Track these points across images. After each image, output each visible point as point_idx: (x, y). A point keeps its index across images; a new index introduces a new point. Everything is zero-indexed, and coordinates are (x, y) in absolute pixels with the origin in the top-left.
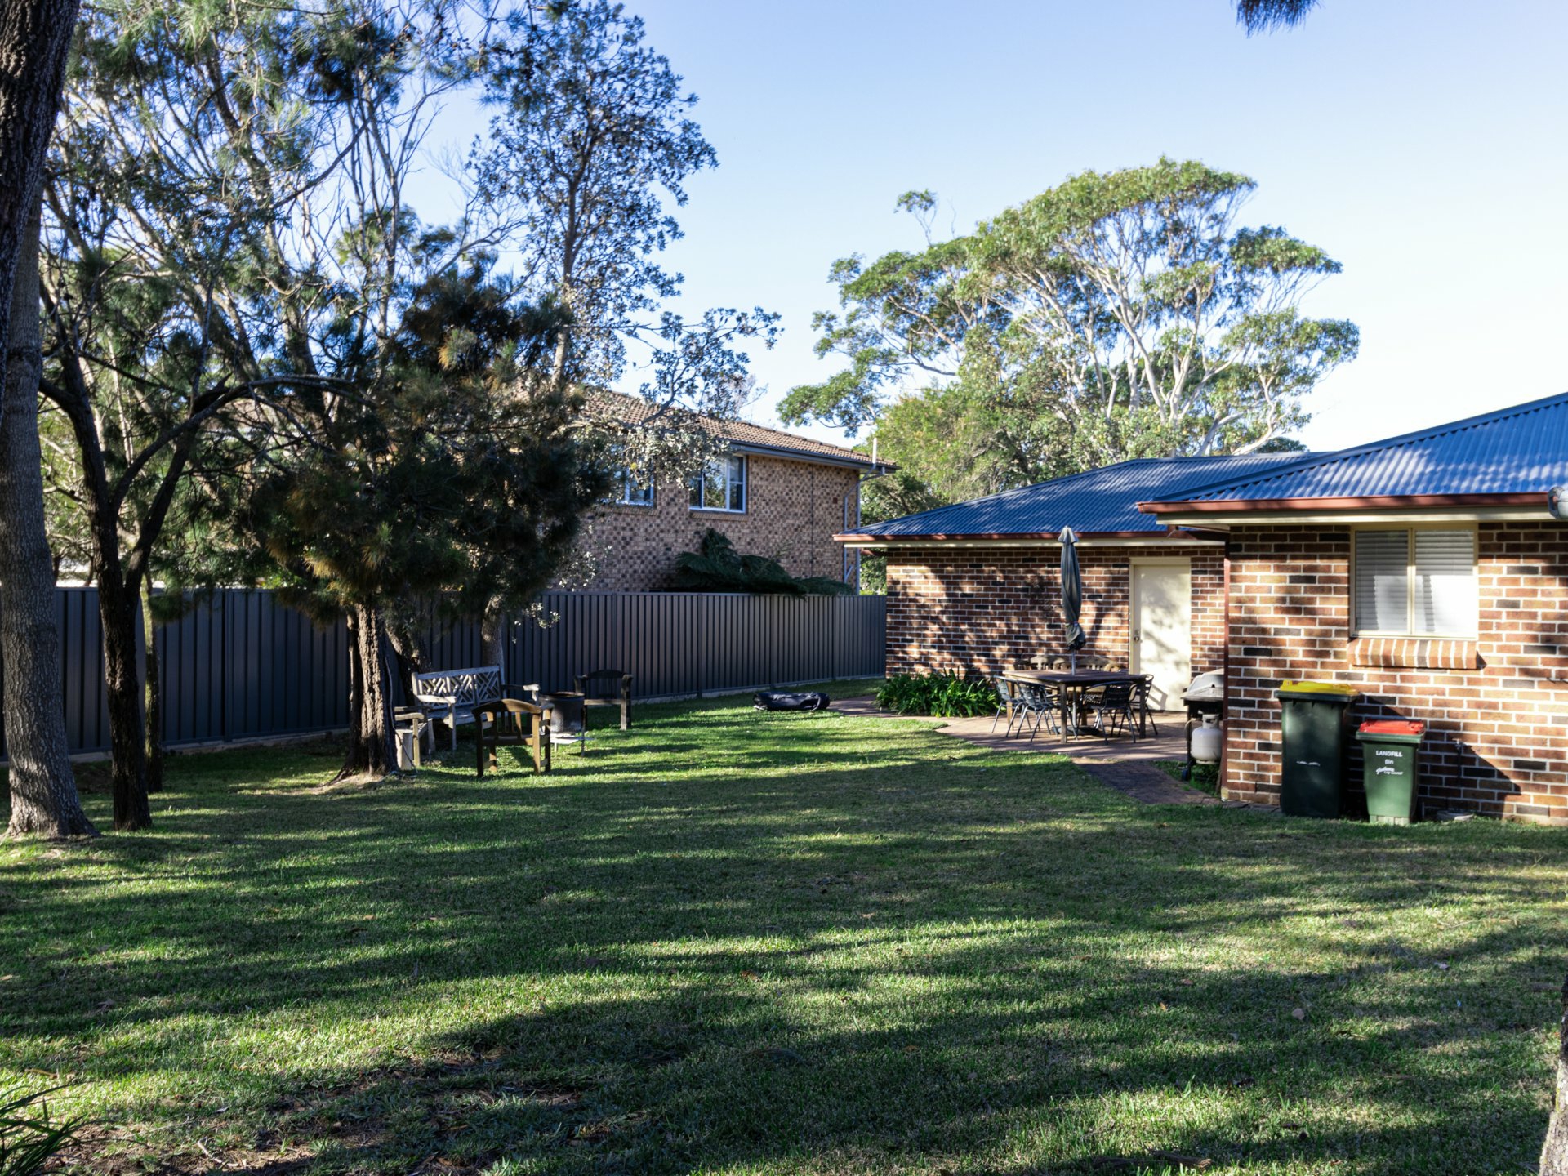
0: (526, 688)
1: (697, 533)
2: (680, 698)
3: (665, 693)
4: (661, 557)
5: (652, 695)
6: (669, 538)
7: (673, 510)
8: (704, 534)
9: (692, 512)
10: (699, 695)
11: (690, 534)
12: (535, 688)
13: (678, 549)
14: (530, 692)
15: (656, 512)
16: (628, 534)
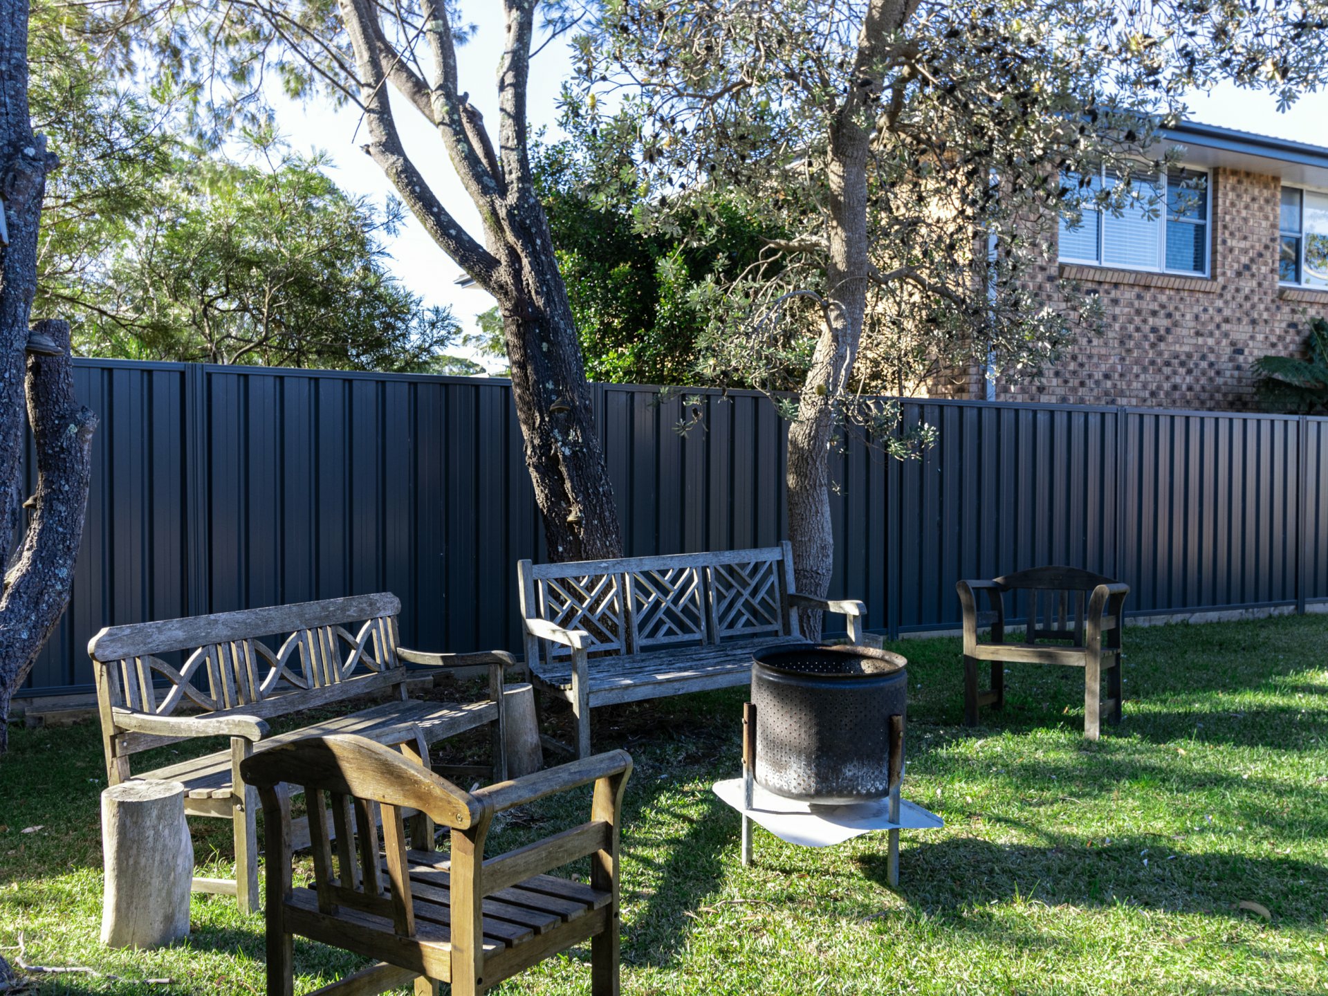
0: (834, 607)
1: (1293, 325)
2: (1261, 613)
3: (1228, 603)
4: (1224, 364)
5: (1198, 605)
6: (1241, 332)
7: (1247, 285)
8: (1306, 329)
9: (1282, 291)
10: (1300, 608)
11: (1279, 327)
12: (850, 608)
13: (1256, 350)
14: (843, 617)
15: (1216, 286)
16: (1162, 323)
